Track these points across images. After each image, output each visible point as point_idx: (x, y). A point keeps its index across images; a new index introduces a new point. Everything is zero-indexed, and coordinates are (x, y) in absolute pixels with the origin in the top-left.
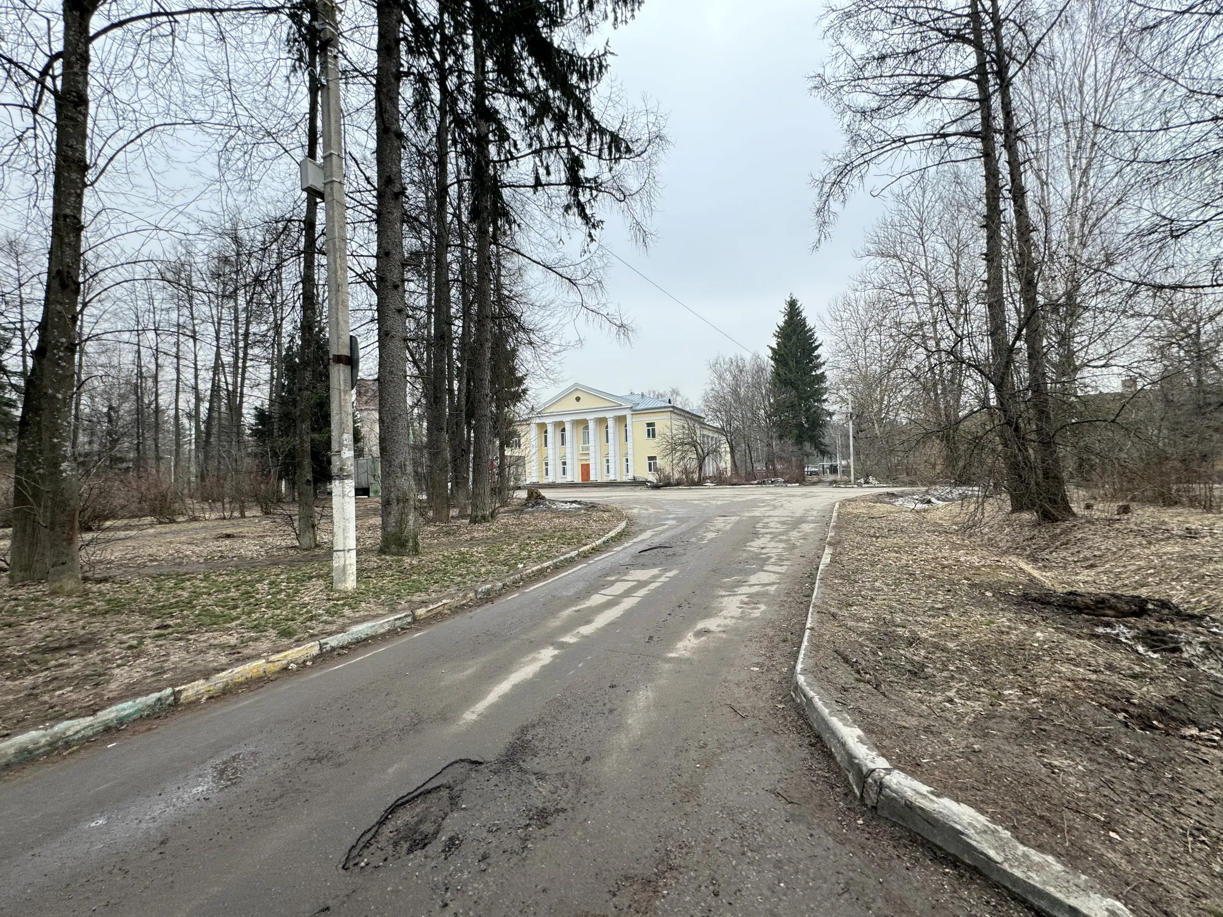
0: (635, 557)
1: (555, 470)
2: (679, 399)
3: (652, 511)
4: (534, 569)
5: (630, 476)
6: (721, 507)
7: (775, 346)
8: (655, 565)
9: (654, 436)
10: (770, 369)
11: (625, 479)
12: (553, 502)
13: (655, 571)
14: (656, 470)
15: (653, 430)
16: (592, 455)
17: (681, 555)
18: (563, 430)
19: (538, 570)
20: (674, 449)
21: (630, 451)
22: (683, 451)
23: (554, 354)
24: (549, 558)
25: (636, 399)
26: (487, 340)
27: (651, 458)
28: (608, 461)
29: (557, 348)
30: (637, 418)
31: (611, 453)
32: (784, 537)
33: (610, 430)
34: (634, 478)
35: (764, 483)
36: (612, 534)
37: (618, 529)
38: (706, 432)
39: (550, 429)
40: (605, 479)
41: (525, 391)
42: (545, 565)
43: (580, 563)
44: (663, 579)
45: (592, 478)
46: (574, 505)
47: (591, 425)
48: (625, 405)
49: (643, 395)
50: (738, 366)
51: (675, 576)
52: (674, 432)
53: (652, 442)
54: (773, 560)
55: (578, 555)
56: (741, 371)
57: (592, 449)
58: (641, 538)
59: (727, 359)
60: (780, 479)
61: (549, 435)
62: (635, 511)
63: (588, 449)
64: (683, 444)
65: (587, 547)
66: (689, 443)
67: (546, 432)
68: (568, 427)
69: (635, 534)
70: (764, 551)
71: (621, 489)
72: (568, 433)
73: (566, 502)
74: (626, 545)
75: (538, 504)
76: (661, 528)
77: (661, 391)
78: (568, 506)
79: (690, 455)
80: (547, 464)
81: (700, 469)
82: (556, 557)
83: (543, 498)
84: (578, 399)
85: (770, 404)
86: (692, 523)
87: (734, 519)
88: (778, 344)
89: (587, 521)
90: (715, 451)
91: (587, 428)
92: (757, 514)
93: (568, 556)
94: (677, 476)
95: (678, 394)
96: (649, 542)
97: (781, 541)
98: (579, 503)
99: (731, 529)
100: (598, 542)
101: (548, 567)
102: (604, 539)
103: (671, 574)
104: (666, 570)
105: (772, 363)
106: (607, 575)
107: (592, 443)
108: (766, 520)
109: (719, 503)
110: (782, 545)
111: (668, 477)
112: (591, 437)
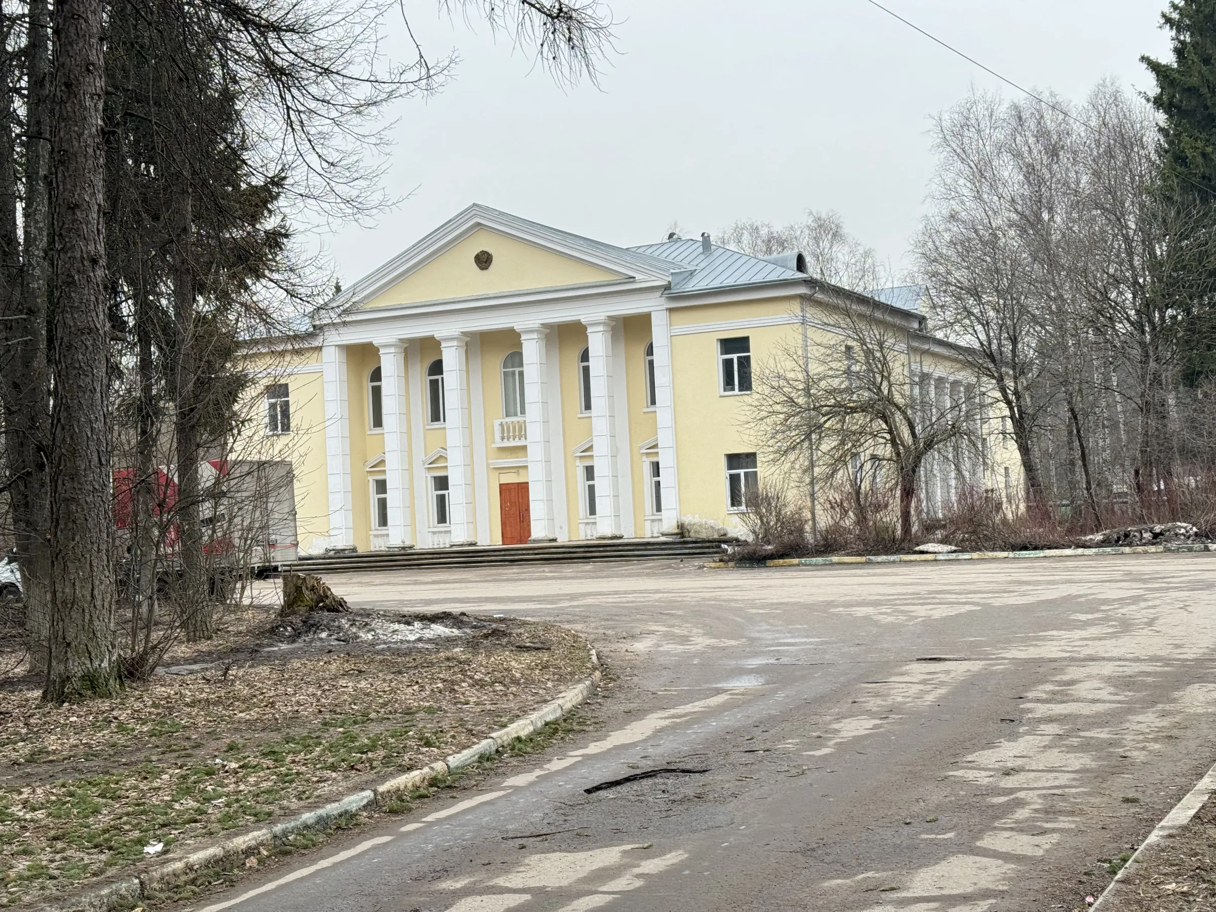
0: (566, 807)
1: (411, 508)
2: (841, 254)
3: (701, 642)
4: (196, 858)
5: (668, 523)
6: (931, 627)
7: (1168, 58)
8: (616, 835)
9: (746, 384)
10: (1152, 138)
11: (650, 532)
12: (365, 616)
13: (609, 856)
14: (755, 501)
15: (745, 363)
16: (535, 453)
17: (721, 800)
18: (437, 368)
19: (208, 864)
20: (813, 430)
21: (665, 439)
22: (845, 435)
23: (357, 110)
24: (261, 818)
25: (686, 257)
26: (88, 68)
27: (734, 460)
28: (590, 472)
29: (362, 92)
30: (687, 323)
31: (601, 448)
32: (1103, 734)
33: (597, 365)
34: (682, 532)
35: (1125, 539)
36: (522, 728)
37: (550, 712)
38: (929, 366)
39: (390, 364)
40: (583, 534)
41: (276, 239)
42: (241, 842)
43: (374, 830)
44: (622, 884)
45: (539, 531)
46: (439, 630)
47: (532, 350)
48: (643, 279)
49: (706, 240)
50: (1042, 134)
51: (673, 872)
52: (815, 369)
53: (738, 402)
54: (1022, 814)
55: (372, 805)
56: (1053, 152)
57: (534, 434)
58: (617, 738)
59: (1003, 111)
60: (1183, 527)
61: (390, 385)
62: (641, 646)
63: (521, 431)
64: (843, 410)
65: (416, 776)
66: (863, 408)
67: (377, 375)
68: (451, 358)
69: (602, 727)
70: (1009, 782)
71: (635, 567)
72: (451, 377)
73: (407, 619)
74: (556, 765)
75: (311, 626)
76: (697, 706)
77: (779, 227)
78: (411, 633)
79: (868, 448)
80: (381, 486)
81: (908, 493)
82: (288, 813)
83: (338, 607)
84: (484, 260)
85: (1155, 265)
86: (817, 686)
87: (959, 669)
88: (1180, 52)
89: (451, 686)
90: (955, 431)
91: (515, 358)
92: (1050, 650)
93: (332, 809)
94: (824, 520)
95: (836, 235)
96: (634, 758)
97: (1085, 747)
98: (455, 620)
99: (939, 704)
100: (455, 760)
101: (250, 852)
102: (484, 745)
103: (652, 866)
104: (647, 852)
105: (1161, 117)
106: (445, 872)
107: (534, 412)
108: (1073, 673)
109: (939, 612)
110: (1083, 760)
111: (795, 526)
112: (533, 392)
